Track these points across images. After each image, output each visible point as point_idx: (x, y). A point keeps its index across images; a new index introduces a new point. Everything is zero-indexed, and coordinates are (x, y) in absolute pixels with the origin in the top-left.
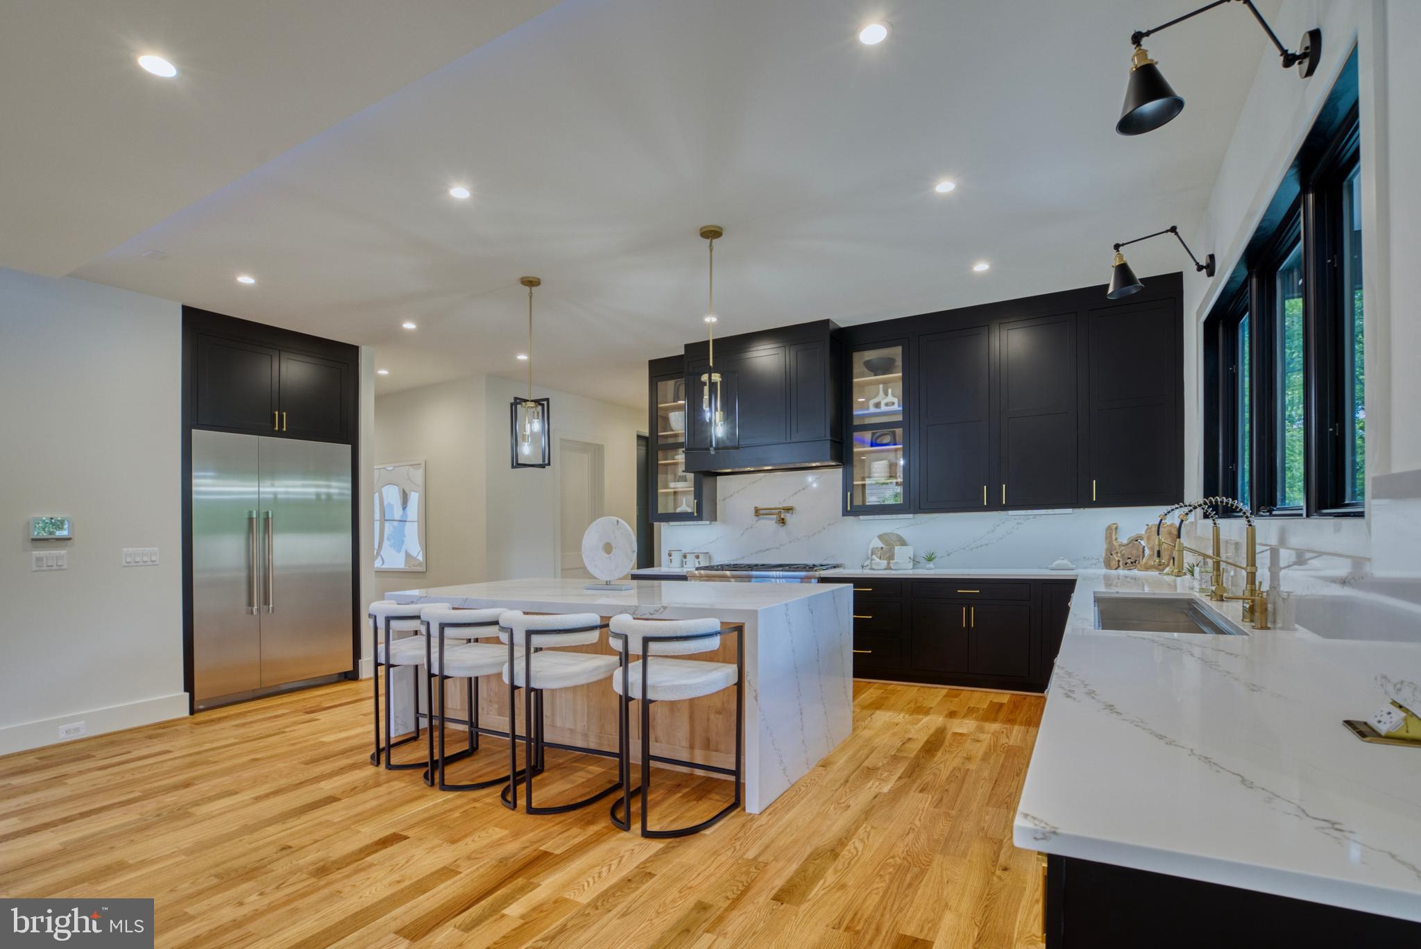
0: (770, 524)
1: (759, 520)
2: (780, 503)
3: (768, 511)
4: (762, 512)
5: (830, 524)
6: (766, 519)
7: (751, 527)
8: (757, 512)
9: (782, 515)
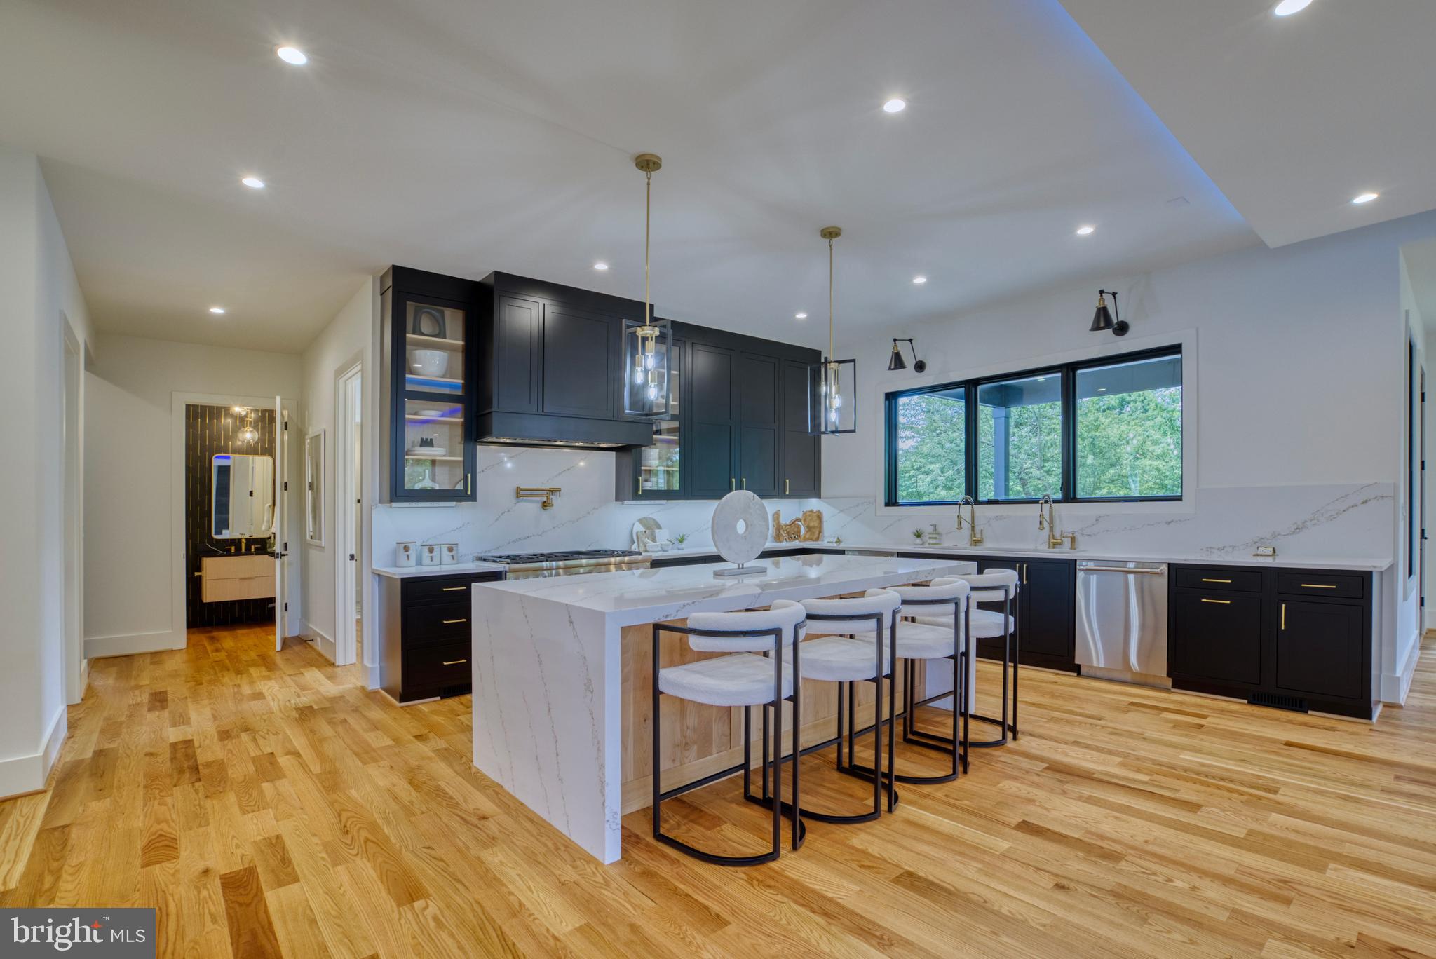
0: (531, 507)
1: (518, 502)
2: (543, 483)
3: (529, 492)
4: (522, 493)
5: (594, 509)
6: (525, 501)
7: (509, 511)
8: (519, 493)
9: (546, 498)
